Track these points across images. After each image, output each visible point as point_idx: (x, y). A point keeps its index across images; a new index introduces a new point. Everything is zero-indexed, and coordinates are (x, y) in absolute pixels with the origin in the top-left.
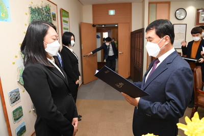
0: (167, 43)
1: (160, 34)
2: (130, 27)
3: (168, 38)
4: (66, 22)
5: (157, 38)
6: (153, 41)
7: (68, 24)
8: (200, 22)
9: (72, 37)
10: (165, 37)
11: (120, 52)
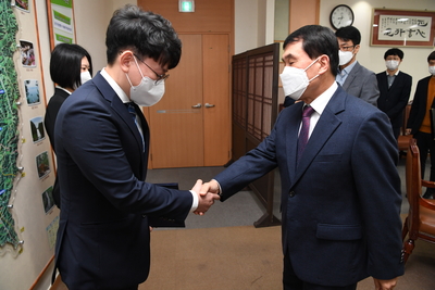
0: (323, 70)
1: (311, 51)
2: (231, 45)
3: (325, 61)
4: (67, 20)
5: (304, 58)
6: (296, 64)
7: (71, 26)
8: (380, 38)
9: (84, 62)
10: (320, 58)
11: (207, 104)
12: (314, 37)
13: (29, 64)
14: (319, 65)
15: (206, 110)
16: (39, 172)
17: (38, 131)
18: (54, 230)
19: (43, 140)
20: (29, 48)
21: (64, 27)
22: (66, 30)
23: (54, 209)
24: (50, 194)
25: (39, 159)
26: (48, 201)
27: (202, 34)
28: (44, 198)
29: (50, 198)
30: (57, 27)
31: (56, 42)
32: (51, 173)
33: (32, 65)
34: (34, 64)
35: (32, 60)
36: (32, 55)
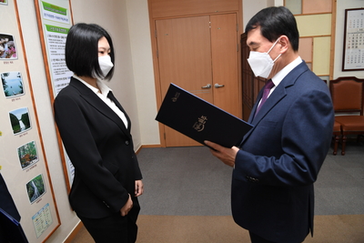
0: (284, 50)
1: (270, 35)
3: (285, 41)
10: (279, 39)
11: (216, 85)
13: (8, 56)
15: (215, 90)
16: (21, 162)
17: (21, 122)
18: (43, 218)
19: (29, 131)
20: (7, 40)
21: (58, 18)
22: (61, 21)
23: (43, 197)
24: (38, 183)
25: (22, 150)
26: (35, 190)
27: (210, 14)
28: (28, 188)
29: (38, 187)
30: (48, 19)
31: (46, 33)
32: (39, 162)
33: (12, 58)
34: (15, 56)
35: (12, 52)
36: (12, 48)
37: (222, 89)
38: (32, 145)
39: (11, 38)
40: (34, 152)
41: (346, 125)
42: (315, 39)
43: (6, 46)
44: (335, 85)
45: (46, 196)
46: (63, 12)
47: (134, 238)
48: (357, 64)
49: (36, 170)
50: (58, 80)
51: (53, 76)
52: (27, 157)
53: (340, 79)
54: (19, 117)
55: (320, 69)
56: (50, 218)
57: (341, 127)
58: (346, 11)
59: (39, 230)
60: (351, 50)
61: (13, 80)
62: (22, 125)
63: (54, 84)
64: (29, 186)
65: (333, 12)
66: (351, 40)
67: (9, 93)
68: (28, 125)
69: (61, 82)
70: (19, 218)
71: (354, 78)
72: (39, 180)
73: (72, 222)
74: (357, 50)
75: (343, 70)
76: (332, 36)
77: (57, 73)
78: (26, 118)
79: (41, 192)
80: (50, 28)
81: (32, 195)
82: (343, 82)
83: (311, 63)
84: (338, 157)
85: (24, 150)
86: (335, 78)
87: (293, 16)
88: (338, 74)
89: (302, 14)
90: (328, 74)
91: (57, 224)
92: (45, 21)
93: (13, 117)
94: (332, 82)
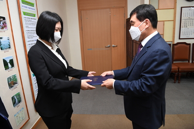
0: (147, 26)
3: (148, 22)
5: (137, 22)
10: (145, 21)
11: (113, 45)
12: (142, 11)
13: (2, 28)
14: (145, 24)
15: (112, 48)
16: (9, 85)
17: (9, 64)
18: (20, 115)
19: (13, 68)
20: (2, 19)
21: (30, 8)
22: (31, 10)
23: (20, 104)
24: (18, 97)
25: (9, 79)
26: (16, 100)
27: (110, 8)
28: (12, 99)
29: (18, 99)
30: (24, 8)
31: (23, 16)
32: (18, 86)
33: (5, 29)
34: (6, 28)
35: (4, 26)
36: (5, 24)
37: (116, 48)
38: (15, 76)
39: (4, 18)
40: (16, 80)
41: (181, 67)
42: (165, 22)
43: (2, 23)
44: (175, 46)
45: (22, 104)
46: (32, 5)
47: (70, 127)
48: (187, 36)
49: (17, 89)
50: (29, 41)
51: (27, 40)
52: (12, 83)
53: (178, 43)
54: (8, 61)
55: (168, 38)
56: (24, 116)
57: (178, 69)
58: (182, 8)
59: (18, 122)
60: (184, 28)
61: (5, 41)
62: (10, 65)
63: (27, 43)
64: (13, 98)
65: (175, 8)
66: (184, 23)
67: (3, 48)
68: (13, 65)
69: (30, 43)
70: (7, 116)
71: (185, 43)
72: (18, 95)
73: (36, 117)
74: (187, 28)
75: (180, 39)
76: (174, 21)
77: (29, 38)
78: (12, 62)
79: (19, 102)
80: (25, 14)
81: (14, 103)
82: (179, 45)
83: (163, 35)
84: (177, 84)
85: (10, 79)
86: (175, 43)
87: (155, 10)
88: (177, 41)
89: (158, 9)
90: (172, 40)
91: (28, 119)
92: (23, 10)
93: (5, 61)
94: (174, 45)
